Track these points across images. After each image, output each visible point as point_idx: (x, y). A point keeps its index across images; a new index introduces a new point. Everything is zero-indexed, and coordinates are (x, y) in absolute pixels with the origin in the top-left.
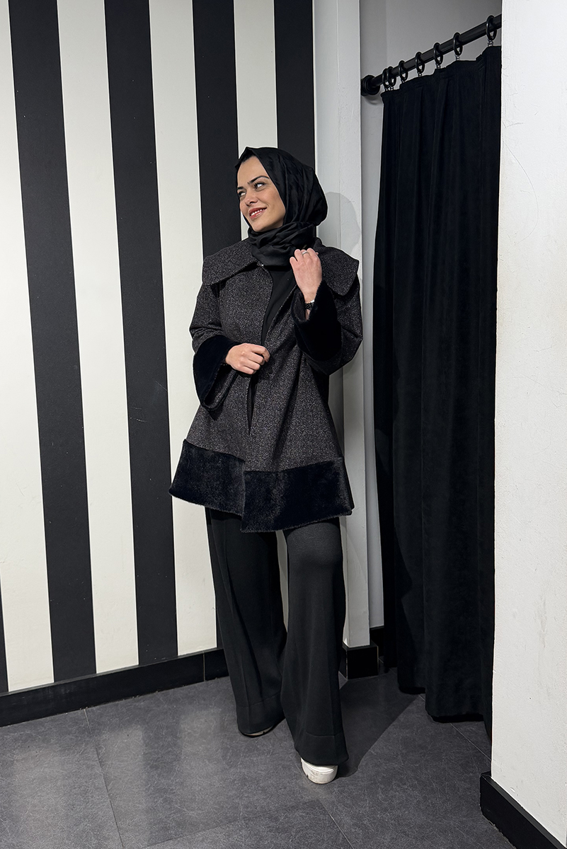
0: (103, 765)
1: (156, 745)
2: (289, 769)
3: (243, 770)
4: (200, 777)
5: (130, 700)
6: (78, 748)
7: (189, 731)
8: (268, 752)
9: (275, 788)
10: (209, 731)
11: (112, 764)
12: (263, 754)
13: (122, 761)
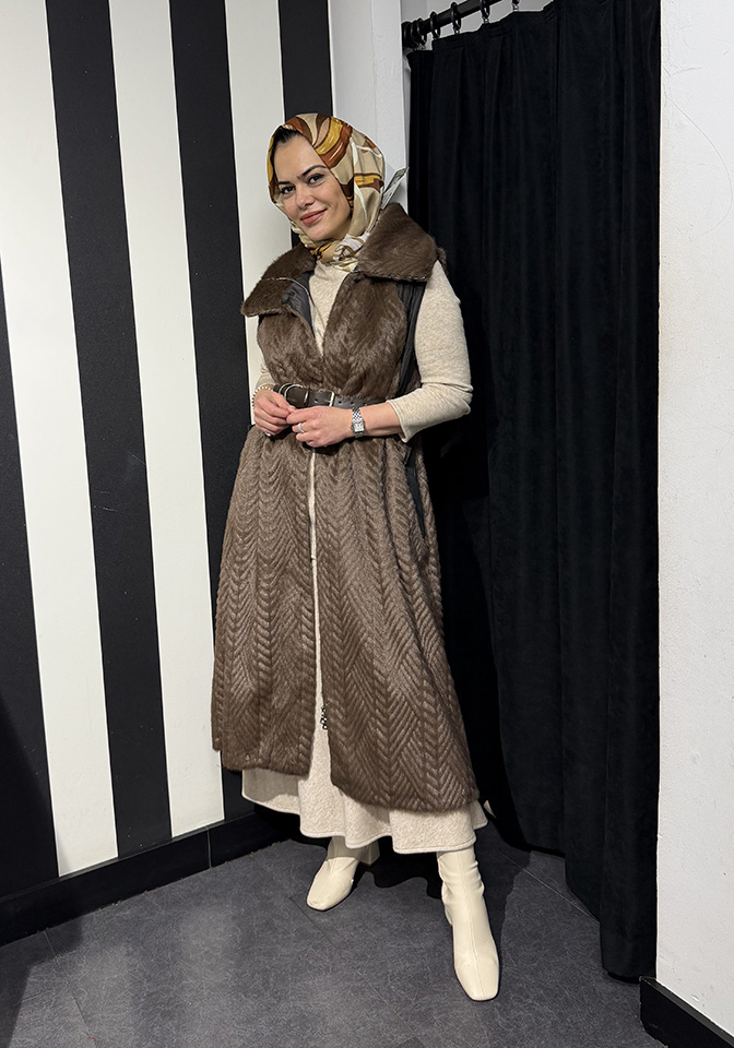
0: (90, 1021)
1: (163, 978)
2: (363, 993)
3: (298, 1004)
4: (238, 1024)
5: (108, 909)
6: (45, 997)
7: (207, 949)
8: (327, 970)
9: (351, 1027)
10: (234, 945)
11: (103, 1017)
12: (320, 972)
13: (118, 1011)
